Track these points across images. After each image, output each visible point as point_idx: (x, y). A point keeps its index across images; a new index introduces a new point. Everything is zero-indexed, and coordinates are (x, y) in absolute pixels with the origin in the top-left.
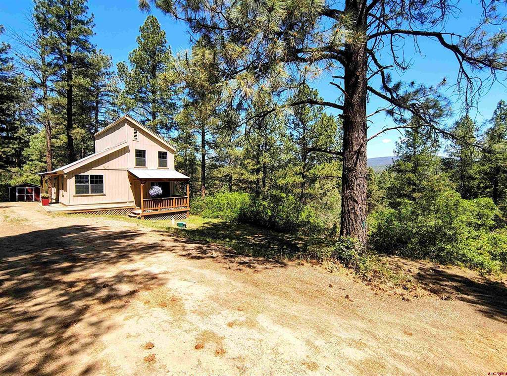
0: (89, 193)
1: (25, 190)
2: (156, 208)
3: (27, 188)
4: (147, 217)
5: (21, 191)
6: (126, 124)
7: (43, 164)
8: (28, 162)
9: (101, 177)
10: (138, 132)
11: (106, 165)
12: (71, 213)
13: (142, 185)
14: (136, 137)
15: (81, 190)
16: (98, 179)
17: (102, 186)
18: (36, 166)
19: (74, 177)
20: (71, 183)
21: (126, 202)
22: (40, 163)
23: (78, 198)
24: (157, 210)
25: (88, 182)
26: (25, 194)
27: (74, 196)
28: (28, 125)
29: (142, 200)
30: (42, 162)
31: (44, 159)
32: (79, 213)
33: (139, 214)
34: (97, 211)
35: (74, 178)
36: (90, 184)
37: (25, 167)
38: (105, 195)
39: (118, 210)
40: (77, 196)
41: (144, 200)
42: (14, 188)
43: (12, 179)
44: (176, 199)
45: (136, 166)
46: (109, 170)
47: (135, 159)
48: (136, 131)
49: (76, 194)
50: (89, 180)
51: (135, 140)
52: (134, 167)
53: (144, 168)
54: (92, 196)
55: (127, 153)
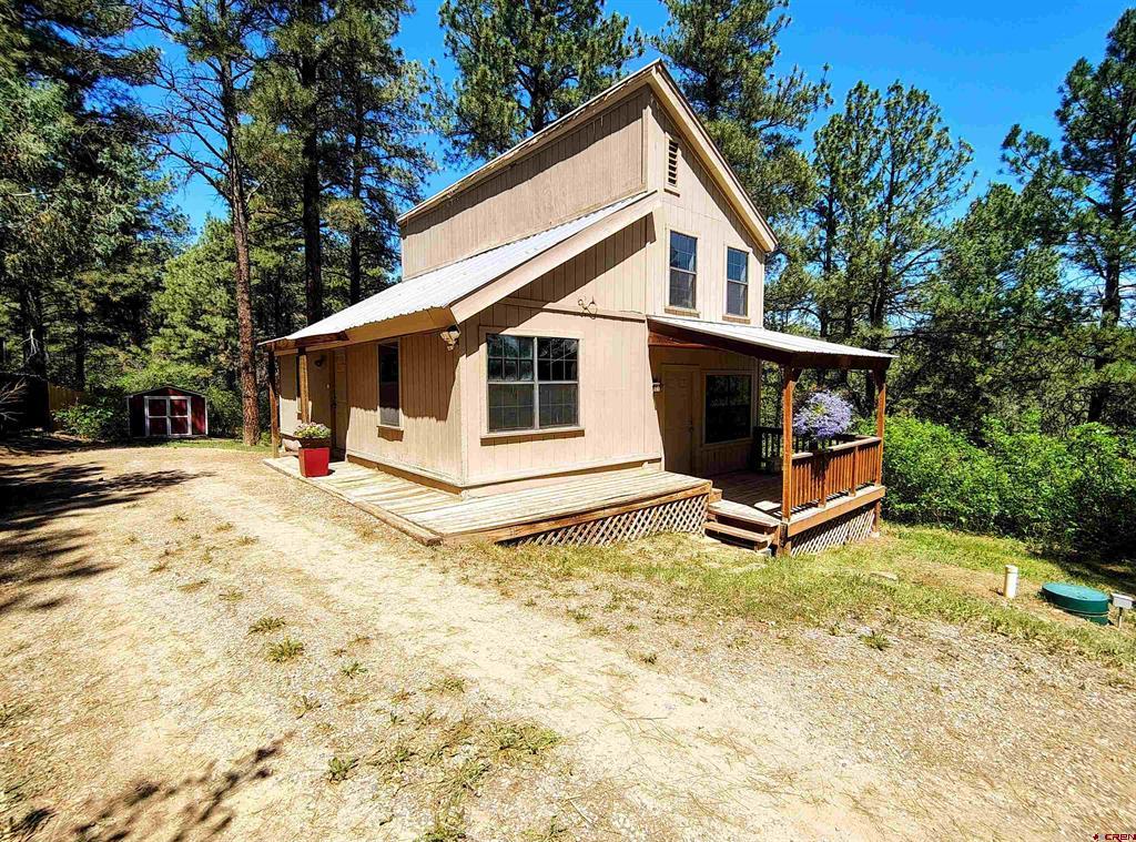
1: (168, 403)
3: (173, 397)
5: (157, 408)
6: (648, 110)
7: (199, 335)
8: (161, 330)
9: (571, 348)
11: (584, 295)
16: (564, 359)
17: (575, 390)
18: (183, 338)
19: (483, 347)
21: (640, 464)
22: (192, 331)
23: (497, 448)
25: (528, 369)
26: (168, 413)
27: (485, 442)
29: (790, 458)
30: (196, 327)
31: (205, 320)
33: (773, 529)
36: (537, 383)
37: (156, 344)
38: (581, 433)
40: (494, 442)
41: (793, 463)
42: (138, 400)
43: (122, 375)
45: (671, 304)
46: (595, 316)
47: (668, 273)
48: (673, 146)
49: (492, 428)
50: (532, 361)
51: (670, 188)
52: (666, 310)
53: (691, 314)
54: (543, 437)
55: (648, 245)
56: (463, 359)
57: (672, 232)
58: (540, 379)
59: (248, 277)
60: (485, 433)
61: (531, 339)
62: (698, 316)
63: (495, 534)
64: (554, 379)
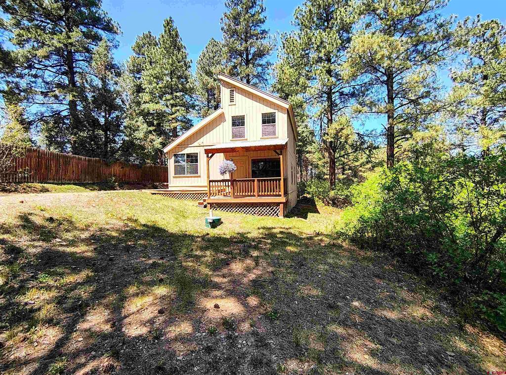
0: (185, 174)
2: (228, 194)
9: (196, 155)
10: (235, 92)
14: (232, 100)
15: (178, 171)
16: (194, 158)
17: (197, 166)
23: (177, 179)
25: (184, 161)
27: (174, 177)
33: (205, 200)
35: (173, 158)
36: (186, 164)
38: (200, 177)
41: (209, 181)
44: (259, 180)
45: (233, 138)
47: (231, 129)
48: (232, 91)
50: (185, 159)
51: (231, 104)
52: (231, 141)
53: (243, 140)
54: (188, 177)
55: (222, 123)
57: (232, 116)
60: (174, 175)
61: (185, 154)
62: (247, 140)
64: (191, 163)
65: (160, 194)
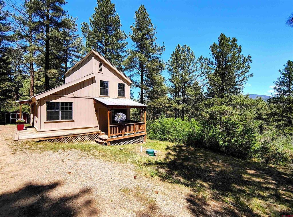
0: (59, 119)
2: (120, 134)
3: (18, 114)
4: (113, 142)
5: (14, 116)
6: (93, 58)
8: (21, 97)
9: (71, 104)
10: (102, 65)
11: (75, 93)
12: (40, 141)
13: (109, 112)
14: (101, 70)
15: (51, 117)
16: (68, 106)
17: (71, 113)
19: (45, 104)
20: (43, 110)
21: (92, 127)
23: (49, 124)
24: (121, 135)
25: (58, 108)
26: (17, 118)
27: (45, 123)
28: (24, 74)
29: (109, 126)
32: (49, 140)
33: (105, 140)
34: (67, 138)
35: (45, 106)
36: (60, 111)
38: (74, 121)
39: (86, 135)
40: (48, 123)
41: (110, 127)
42: (9, 114)
44: (136, 124)
45: (100, 95)
46: (78, 98)
47: (100, 89)
48: (101, 64)
49: (47, 120)
50: (59, 107)
51: (100, 72)
52: (99, 96)
53: (107, 97)
54: (62, 122)
55: (93, 83)
56: (39, 107)
57: (100, 81)
58: (61, 110)
59: (33, 86)
60: (46, 121)
61: (59, 102)
62: (109, 97)
63: (33, 139)
64: (65, 110)
65: (45, 140)
